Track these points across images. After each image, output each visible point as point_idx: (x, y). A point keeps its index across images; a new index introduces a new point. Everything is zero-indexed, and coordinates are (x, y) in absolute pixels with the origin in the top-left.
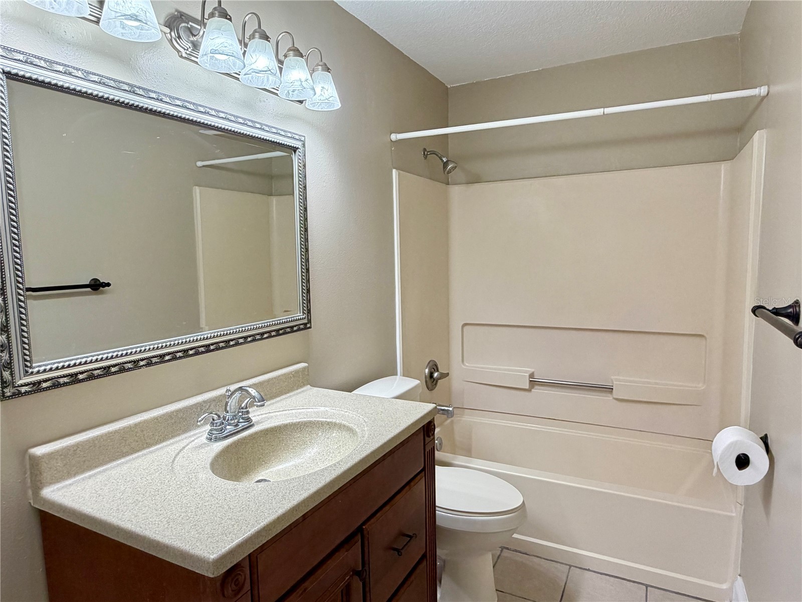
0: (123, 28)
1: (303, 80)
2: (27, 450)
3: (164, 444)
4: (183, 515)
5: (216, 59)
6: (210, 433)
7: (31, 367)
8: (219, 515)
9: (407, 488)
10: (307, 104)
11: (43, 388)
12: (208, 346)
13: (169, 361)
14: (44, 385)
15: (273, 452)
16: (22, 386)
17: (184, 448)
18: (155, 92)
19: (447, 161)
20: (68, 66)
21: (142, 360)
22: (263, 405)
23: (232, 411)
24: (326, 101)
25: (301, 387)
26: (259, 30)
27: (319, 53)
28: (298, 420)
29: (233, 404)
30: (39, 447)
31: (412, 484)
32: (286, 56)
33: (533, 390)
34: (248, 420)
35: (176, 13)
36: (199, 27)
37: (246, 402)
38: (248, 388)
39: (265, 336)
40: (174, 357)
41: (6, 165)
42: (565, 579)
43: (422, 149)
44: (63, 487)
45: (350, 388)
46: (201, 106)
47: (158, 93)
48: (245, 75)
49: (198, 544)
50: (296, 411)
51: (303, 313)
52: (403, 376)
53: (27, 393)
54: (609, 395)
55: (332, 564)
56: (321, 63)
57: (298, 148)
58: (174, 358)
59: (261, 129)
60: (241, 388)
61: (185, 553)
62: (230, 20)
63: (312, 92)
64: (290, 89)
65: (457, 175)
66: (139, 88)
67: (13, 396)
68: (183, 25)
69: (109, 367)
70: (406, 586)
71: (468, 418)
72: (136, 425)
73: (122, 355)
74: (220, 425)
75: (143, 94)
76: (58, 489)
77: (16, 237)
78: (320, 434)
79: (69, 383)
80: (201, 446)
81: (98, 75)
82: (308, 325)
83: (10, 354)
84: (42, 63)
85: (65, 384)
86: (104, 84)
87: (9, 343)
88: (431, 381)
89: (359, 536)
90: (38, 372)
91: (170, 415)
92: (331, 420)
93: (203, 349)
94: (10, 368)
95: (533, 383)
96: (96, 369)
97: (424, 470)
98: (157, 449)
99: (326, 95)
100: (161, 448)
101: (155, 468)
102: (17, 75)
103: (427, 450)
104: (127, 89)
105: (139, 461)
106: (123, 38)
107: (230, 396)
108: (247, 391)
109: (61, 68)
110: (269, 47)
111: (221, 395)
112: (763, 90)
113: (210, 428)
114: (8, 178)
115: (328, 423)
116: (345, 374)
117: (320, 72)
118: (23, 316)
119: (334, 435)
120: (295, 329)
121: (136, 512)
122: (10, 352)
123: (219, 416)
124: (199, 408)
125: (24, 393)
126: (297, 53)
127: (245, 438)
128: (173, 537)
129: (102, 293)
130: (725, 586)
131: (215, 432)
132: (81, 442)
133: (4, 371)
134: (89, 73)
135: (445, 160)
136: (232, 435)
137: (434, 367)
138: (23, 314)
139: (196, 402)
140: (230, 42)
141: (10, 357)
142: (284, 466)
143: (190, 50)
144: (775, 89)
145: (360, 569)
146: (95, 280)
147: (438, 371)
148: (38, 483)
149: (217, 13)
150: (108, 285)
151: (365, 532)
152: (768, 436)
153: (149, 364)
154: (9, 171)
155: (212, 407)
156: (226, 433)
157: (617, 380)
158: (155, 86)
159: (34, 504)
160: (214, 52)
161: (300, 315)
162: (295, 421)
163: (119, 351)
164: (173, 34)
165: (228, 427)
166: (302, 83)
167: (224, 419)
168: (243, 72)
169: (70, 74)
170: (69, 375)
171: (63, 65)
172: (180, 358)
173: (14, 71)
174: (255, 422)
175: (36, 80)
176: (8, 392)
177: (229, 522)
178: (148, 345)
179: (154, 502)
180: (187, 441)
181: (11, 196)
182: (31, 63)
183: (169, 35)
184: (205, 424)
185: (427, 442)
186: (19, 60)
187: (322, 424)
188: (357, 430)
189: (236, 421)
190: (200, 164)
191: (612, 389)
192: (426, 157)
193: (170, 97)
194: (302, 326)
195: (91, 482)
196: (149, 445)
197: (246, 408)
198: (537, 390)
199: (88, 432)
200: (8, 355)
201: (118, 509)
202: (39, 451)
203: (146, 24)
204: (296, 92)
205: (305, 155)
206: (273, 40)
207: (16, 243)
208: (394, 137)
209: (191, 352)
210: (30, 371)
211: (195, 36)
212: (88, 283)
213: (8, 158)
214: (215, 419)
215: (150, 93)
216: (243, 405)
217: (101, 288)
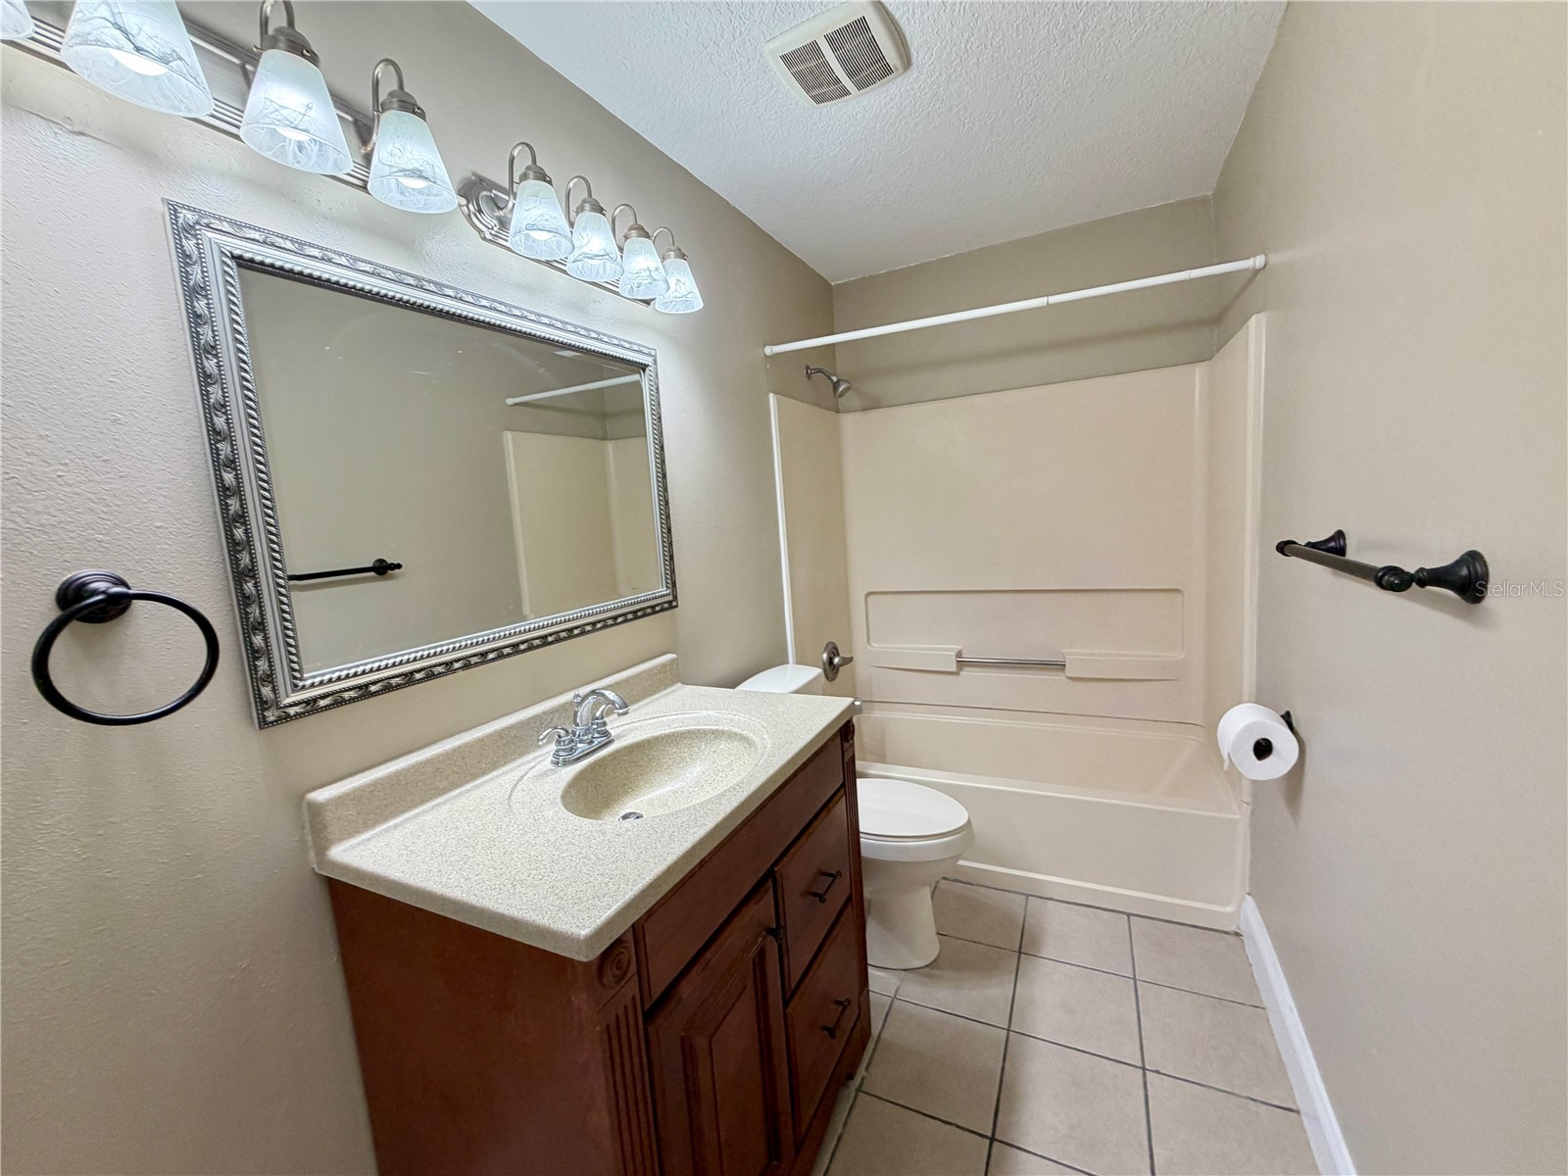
0: (402, 193)
1: (652, 269)
2: (304, 795)
3: (495, 773)
4: (533, 872)
5: (534, 241)
6: (556, 754)
7: (301, 679)
8: (584, 870)
9: (824, 812)
10: (657, 305)
11: (321, 708)
12: (545, 637)
13: (493, 660)
14: (322, 703)
15: (642, 775)
16: (291, 706)
17: (522, 777)
18: (451, 288)
19: (838, 381)
20: (326, 250)
21: (457, 661)
22: (626, 713)
23: (584, 723)
24: (684, 298)
25: (670, 685)
26: (590, 199)
27: (669, 232)
28: (673, 730)
29: (585, 713)
30: (320, 790)
31: (831, 805)
32: (626, 237)
33: (961, 673)
34: (606, 734)
35: (473, 178)
36: (507, 198)
37: (601, 709)
38: (604, 691)
39: (620, 620)
40: (500, 654)
41: (246, 392)
42: (1023, 913)
43: (804, 366)
44: (359, 844)
45: (733, 682)
46: (515, 307)
47: (456, 289)
48: (574, 262)
49: (560, 915)
50: (667, 718)
51: (667, 587)
52: (797, 664)
53: (298, 715)
54: (1061, 673)
55: (738, 922)
56: (672, 248)
57: (648, 366)
58: (501, 656)
59: (597, 339)
60: (593, 692)
61: (544, 929)
62: (550, 182)
63: (664, 286)
64: (636, 282)
65: (851, 399)
66: (429, 281)
67: (280, 720)
68: (485, 193)
69: (412, 673)
70: (829, 942)
71: (878, 714)
72: (454, 750)
73: (429, 656)
74: (569, 743)
75: (435, 290)
76: (353, 847)
77: (267, 494)
78: (703, 747)
79: (357, 698)
80: (545, 774)
81: (369, 263)
82: (674, 604)
83: (270, 662)
84: (288, 245)
85: (352, 700)
86: (379, 275)
87: (267, 646)
88: (831, 670)
89: (770, 884)
90: (313, 685)
91: (500, 734)
92: (717, 727)
93: (537, 642)
94: (272, 682)
95: (962, 664)
96: (393, 677)
97: (843, 785)
98: (486, 781)
99: (683, 291)
100: (492, 779)
101: (486, 808)
102: (252, 260)
103: (846, 759)
104: (412, 282)
105: (463, 799)
106: (401, 208)
107: (579, 704)
108: (603, 695)
109: (316, 253)
110: (604, 222)
111: (566, 703)
112: (1259, 261)
113: (555, 748)
114: (249, 411)
115: (713, 732)
116: (725, 665)
117: (673, 260)
118: (285, 607)
119: (722, 747)
120: (657, 609)
121: (465, 874)
122: (269, 659)
123: (567, 732)
124: (538, 723)
125: (295, 716)
126: (642, 232)
127: (604, 759)
128: (523, 907)
129: (392, 577)
130: (1229, 909)
131: (562, 753)
132: (380, 779)
133: (263, 686)
134: (356, 260)
135: (835, 379)
136: (585, 755)
137: (834, 651)
138: (284, 604)
139: (534, 714)
140: (552, 213)
141: (270, 666)
142: (658, 793)
143: (495, 229)
144: (1274, 259)
145: (774, 926)
146: (381, 561)
147: (838, 655)
148: (323, 841)
149: (531, 174)
150: (399, 566)
151: (778, 875)
152: (1292, 713)
153: (467, 666)
154: (250, 399)
155: (555, 719)
156: (577, 754)
157: (1070, 654)
158: (450, 279)
159: (319, 869)
160: (532, 227)
161: (663, 590)
162: (668, 732)
163: (423, 650)
164: (471, 207)
165: (579, 745)
166: (652, 273)
167: (574, 734)
168: (571, 258)
169: (330, 260)
170: (358, 687)
171: (318, 247)
172: (509, 655)
173: (247, 255)
174: (615, 736)
175: (281, 268)
176: (271, 715)
177: (600, 879)
178: (464, 639)
179: (489, 857)
180: (526, 768)
181: (256, 436)
182: (273, 245)
183: (465, 208)
184: (548, 742)
185: (845, 748)
186: (254, 240)
187: (705, 733)
188: (754, 738)
189: (590, 736)
190: (510, 401)
191: (1064, 665)
192: (809, 376)
193: (473, 295)
194: (666, 605)
195: (397, 834)
196: (474, 777)
197: (602, 718)
198: (967, 672)
199: (388, 765)
200: (267, 664)
201: (440, 871)
202: (320, 796)
203: (435, 183)
204: (642, 287)
205: (657, 375)
206: (609, 214)
207: (268, 503)
208: (769, 350)
209: (522, 647)
210: (301, 684)
211: (502, 209)
212: (371, 565)
213: (247, 381)
214: (562, 735)
215: (445, 289)
216: (598, 714)
217: (389, 572)
